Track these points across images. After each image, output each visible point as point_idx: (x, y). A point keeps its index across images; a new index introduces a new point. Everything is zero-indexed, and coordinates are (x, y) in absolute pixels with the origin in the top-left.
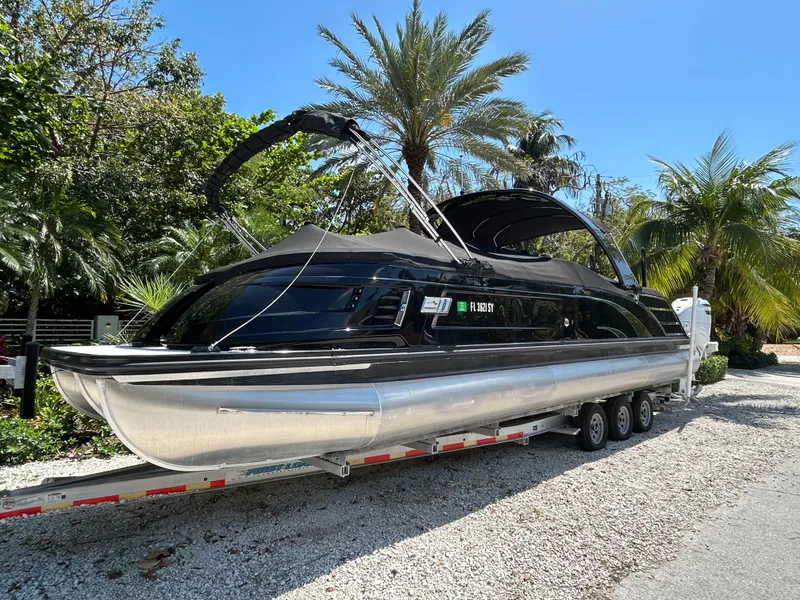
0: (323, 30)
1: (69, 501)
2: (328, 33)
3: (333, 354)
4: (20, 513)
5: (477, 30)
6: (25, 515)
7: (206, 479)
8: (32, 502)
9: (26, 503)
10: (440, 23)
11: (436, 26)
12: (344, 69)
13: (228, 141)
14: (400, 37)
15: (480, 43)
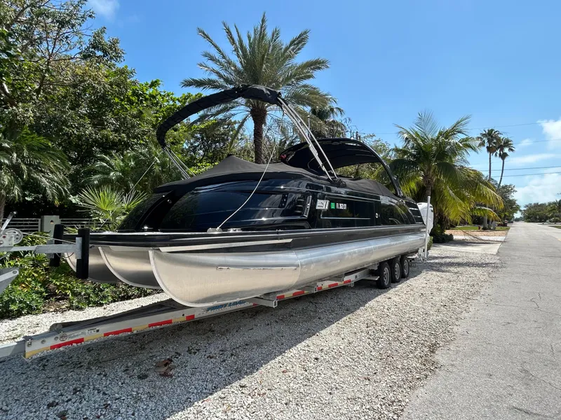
0: (201, 31)
1: (101, 334)
2: (204, 33)
3: (278, 233)
4: (71, 343)
5: (299, 41)
6: (74, 344)
7: (183, 315)
8: (77, 335)
9: (75, 336)
10: (276, 34)
11: (273, 35)
12: (212, 59)
13: (134, 99)
14: (250, 40)
15: (299, 49)
